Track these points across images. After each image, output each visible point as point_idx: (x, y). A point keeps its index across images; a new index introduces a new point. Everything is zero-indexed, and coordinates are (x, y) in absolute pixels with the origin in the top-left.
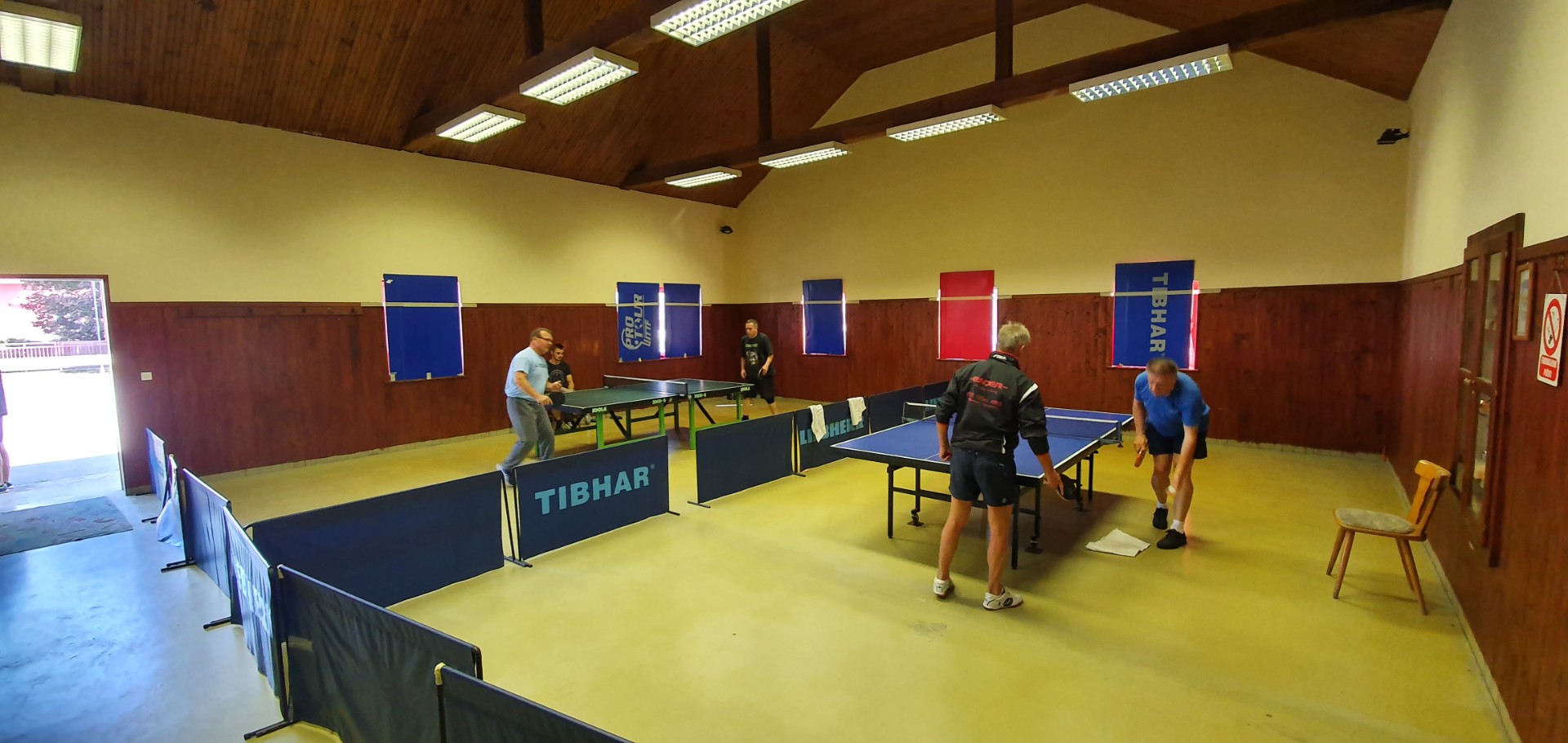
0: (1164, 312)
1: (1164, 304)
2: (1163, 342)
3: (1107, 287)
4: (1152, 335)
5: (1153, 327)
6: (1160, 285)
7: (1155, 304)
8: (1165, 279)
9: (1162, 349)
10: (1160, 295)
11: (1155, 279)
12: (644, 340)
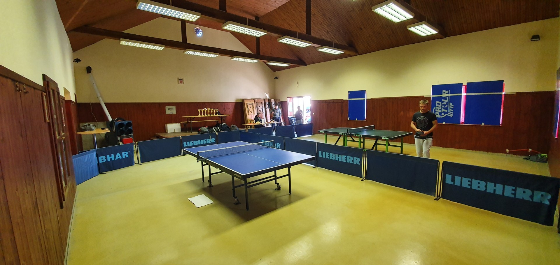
12: (448, 113)
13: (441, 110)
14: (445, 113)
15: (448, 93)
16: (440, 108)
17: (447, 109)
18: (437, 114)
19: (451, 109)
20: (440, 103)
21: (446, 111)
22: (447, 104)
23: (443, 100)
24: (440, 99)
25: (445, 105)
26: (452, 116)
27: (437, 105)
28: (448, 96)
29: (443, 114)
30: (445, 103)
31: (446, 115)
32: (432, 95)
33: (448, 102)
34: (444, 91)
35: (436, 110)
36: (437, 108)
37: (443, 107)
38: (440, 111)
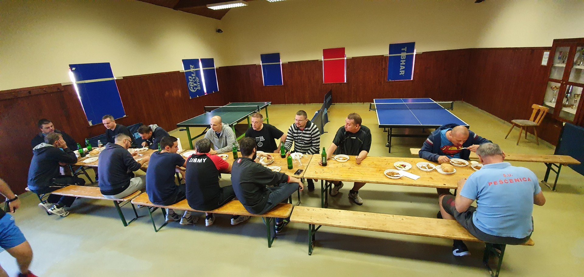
0: (405, 61)
1: (405, 58)
2: (404, 71)
3: (385, 52)
4: (400, 69)
5: (401, 66)
7: (402, 58)
8: (405, 49)
9: (403, 74)
10: (403, 55)
11: (402, 49)
12: (198, 87)
13: (193, 84)
14: (196, 87)
15: (193, 68)
16: (192, 83)
17: (195, 83)
18: (192, 89)
19: (198, 82)
20: (191, 77)
21: (196, 85)
22: (195, 79)
23: (192, 75)
24: (190, 73)
25: (194, 80)
26: (200, 89)
27: (190, 80)
28: (194, 71)
29: (195, 88)
30: (194, 78)
31: (197, 88)
32: (185, 70)
33: (195, 77)
34: (191, 66)
35: (191, 85)
36: (190, 82)
37: (193, 81)
38: (193, 86)
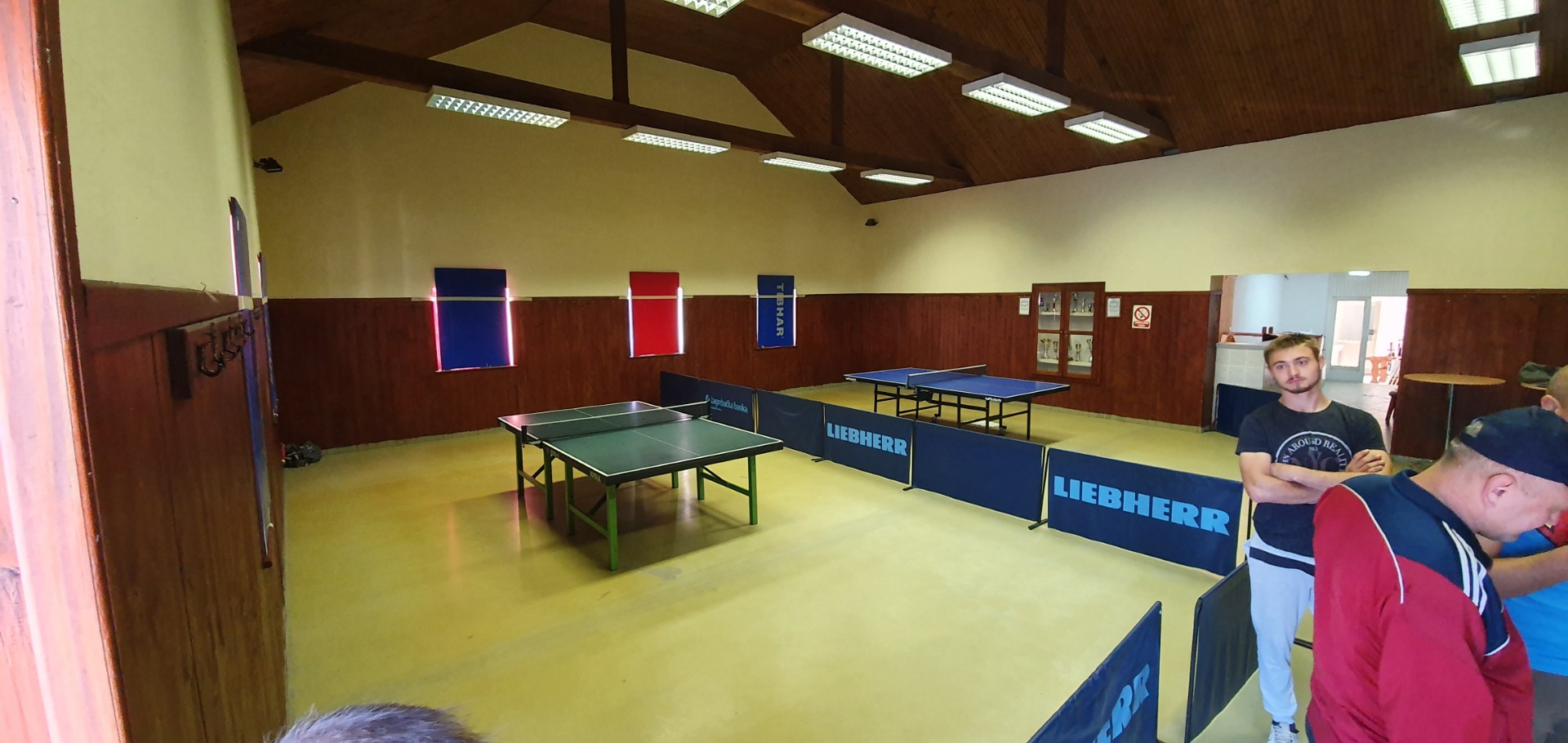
0: (782, 309)
1: (782, 304)
2: (782, 329)
3: (753, 291)
4: (778, 325)
5: (778, 319)
6: (780, 291)
7: (778, 304)
8: (781, 287)
9: (782, 334)
10: (780, 297)
11: (778, 287)
